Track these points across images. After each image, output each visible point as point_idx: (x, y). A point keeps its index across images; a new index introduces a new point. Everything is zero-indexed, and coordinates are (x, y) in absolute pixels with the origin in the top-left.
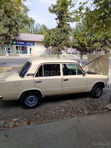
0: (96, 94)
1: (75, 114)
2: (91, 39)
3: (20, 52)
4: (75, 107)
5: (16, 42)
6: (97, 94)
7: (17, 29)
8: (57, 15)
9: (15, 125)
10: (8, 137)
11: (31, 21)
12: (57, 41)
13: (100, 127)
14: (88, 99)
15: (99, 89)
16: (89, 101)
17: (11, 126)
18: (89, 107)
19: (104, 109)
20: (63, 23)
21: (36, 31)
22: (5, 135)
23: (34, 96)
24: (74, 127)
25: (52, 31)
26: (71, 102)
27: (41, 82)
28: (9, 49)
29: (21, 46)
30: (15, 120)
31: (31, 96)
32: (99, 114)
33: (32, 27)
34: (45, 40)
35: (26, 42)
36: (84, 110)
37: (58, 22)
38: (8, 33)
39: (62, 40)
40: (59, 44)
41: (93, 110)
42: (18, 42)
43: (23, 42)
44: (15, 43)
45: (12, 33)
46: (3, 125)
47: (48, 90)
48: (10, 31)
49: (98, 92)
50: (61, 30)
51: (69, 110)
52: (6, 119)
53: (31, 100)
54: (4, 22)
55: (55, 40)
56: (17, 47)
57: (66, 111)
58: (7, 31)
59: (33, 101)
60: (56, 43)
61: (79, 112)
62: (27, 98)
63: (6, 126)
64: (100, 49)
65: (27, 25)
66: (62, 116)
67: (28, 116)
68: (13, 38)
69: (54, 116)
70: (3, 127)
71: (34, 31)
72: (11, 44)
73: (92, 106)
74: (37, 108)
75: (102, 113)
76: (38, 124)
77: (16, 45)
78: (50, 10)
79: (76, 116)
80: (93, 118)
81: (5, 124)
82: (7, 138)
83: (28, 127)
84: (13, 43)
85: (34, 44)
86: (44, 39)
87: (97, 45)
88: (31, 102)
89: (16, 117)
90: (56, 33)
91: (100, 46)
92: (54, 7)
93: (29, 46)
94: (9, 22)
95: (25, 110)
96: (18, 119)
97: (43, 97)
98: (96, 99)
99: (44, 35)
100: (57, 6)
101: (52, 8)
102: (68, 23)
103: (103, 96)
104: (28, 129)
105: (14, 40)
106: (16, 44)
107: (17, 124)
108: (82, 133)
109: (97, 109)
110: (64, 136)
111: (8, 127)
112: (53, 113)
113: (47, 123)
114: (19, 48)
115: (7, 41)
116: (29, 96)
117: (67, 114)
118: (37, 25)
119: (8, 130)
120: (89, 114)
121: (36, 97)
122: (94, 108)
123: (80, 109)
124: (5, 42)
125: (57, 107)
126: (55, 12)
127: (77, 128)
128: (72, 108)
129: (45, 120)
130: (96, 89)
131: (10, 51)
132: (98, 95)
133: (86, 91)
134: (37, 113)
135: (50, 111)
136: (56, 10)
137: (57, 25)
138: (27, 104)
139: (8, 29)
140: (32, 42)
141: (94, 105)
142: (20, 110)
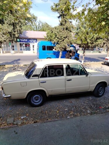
0: (98, 93)
1: (78, 113)
2: (93, 36)
3: (24, 49)
4: (77, 106)
5: (20, 39)
6: (100, 93)
7: (21, 26)
8: (59, 13)
9: (23, 123)
10: (18, 134)
11: (34, 18)
12: (60, 39)
13: (102, 127)
14: (90, 98)
15: (101, 89)
16: (92, 100)
17: (20, 124)
18: (91, 106)
19: (106, 108)
20: (66, 21)
21: (38, 28)
22: (15, 132)
23: (39, 95)
24: (77, 126)
25: (54, 29)
26: (73, 101)
27: (45, 82)
28: (13, 46)
29: (24, 43)
30: (22, 118)
31: (37, 96)
32: (102, 113)
33: (35, 24)
34: (48, 37)
35: (29, 39)
36: (87, 109)
37: (60, 20)
38: (13, 31)
39: (64, 38)
40: (61, 42)
41: (96, 109)
42: (22, 39)
43: (26, 39)
44: (18, 40)
45: (16, 31)
46: (13, 122)
47: (52, 90)
48: (14, 29)
49: (100, 91)
50: (63, 28)
51: (73, 109)
52: (14, 116)
53: (37, 99)
54: (8, 20)
55: (58, 38)
56: (21, 44)
57: (69, 110)
58: (11, 29)
59: (38, 100)
60: (58, 41)
61: (82, 111)
62: (33, 97)
63: (15, 123)
64: (103, 46)
65: (30, 22)
66: (65, 115)
67: (33, 114)
68: (17, 36)
69: (58, 114)
70: (12, 124)
71: (36, 28)
72: (15, 42)
73: (95, 105)
74: (42, 107)
75: (104, 113)
76: (44, 122)
77: (19, 43)
78: (52, 9)
79: (79, 115)
80: (95, 117)
81: (14, 122)
82: (16, 135)
83: (35, 125)
84: (17, 40)
85: (36, 41)
86: (46, 36)
87: (100, 42)
88: (36, 100)
89: (24, 114)
90: (59, 31)
91: (103, 43)
92: (56, 6)
93: (32, 43)
94: (13, 20)
95: (31, 108)
96: (25, 117)
97: (48, 96)
98: (98, 99)
99: (46, 32)
100: (59, 5)
101: (54, 7)
102: (70, 20)
103: (106, 95)
104: (35, 127)
105: (18, 38)
106: (20, 41)
107: (25, 121)
108: (85, 133)
109: (100, 108)
110: (68, 135)
111: (17, 124)
112: (57, 111)
113: (52, 122)
114: (23, 45)
115: (11, 38)
116: (34, 96)
117: (71, 113)
118: (39, 22)
119: (17, 127)
120: (91, 114)
121: (40, 96)
122: (97, 107)
123: (83, 108)
124: (10, 40)
125: (61, 106)
126: (57, 10)
127: (80, 127)
128: (75, 107)
129: (50, 118)
130: (99, 89)
131: (14, 48)
132: (100, 95)
133: (89, 91)
134: (42, 112)
135: (54, 109)
136: (59, 9)
137: (60, 23)
138: (33, 103)
139: (12, 27)
140: (35, 39)
141: (97, 104)
142: (26, 108)
